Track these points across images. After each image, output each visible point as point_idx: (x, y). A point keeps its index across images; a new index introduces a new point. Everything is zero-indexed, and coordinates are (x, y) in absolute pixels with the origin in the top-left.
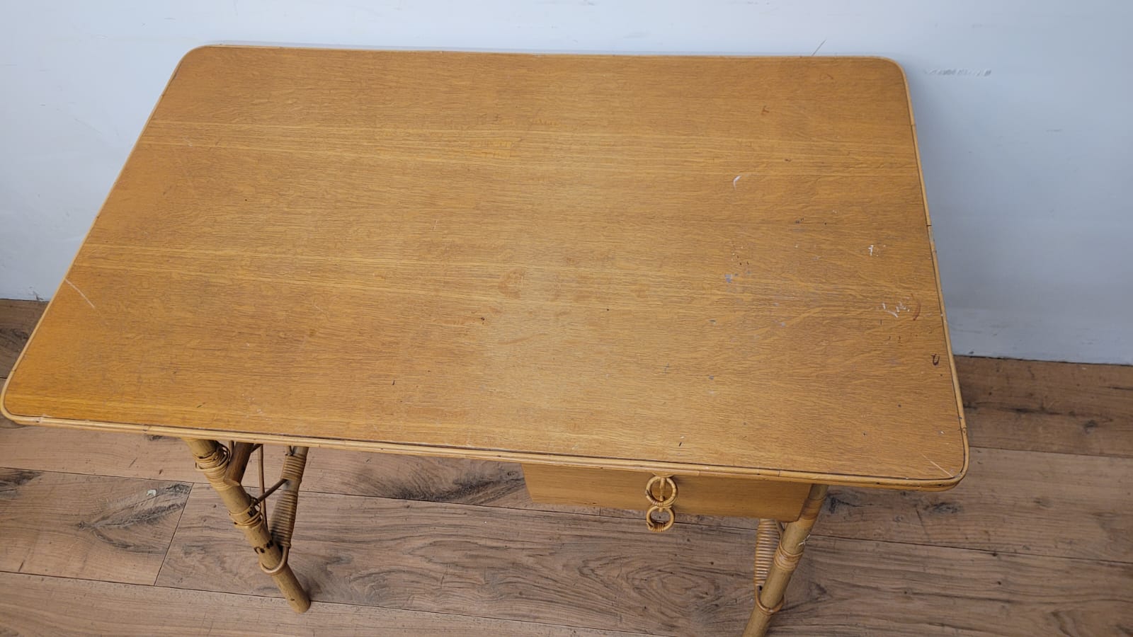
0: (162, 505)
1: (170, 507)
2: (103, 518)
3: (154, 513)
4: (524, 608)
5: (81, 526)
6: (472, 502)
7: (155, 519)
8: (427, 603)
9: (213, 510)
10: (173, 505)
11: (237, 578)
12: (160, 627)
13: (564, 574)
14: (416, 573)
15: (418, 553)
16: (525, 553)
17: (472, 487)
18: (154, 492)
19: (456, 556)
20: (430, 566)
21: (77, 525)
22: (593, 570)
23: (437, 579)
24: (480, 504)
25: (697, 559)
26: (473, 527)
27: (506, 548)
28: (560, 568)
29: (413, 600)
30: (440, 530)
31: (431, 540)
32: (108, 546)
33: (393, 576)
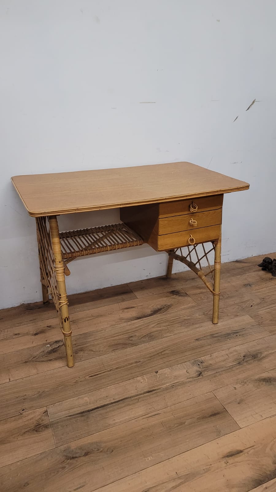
0: (55, 347)
1: (58, 347)
2: (34, 358)
3: (54, 350)
4: (197, 326)
5: (26, 362)
6: (160, 313)
7: (56, 351)
8: (168, 334)
9: (76, 342)
10: (60, 346)
11: (101, 351)
12: (84, 371)
13: (200, 317)
14: (159, 331)
15: (154, 327)
16: (186, 317)
17: (157, 311)
18: (49, 345)
19: (167, 324)
20: (161, 328)
21: (25, 362)
22: (207, 314)
23: (167, 330)
24: (163, 313)
25: (230, 303)
26: (166, 317)
27: (179, 318)
28: (198, 316)
29: (163, 335)
30: (156, 321)
31: (157, 323)
32: (43, 363)
33: (152, 334)
